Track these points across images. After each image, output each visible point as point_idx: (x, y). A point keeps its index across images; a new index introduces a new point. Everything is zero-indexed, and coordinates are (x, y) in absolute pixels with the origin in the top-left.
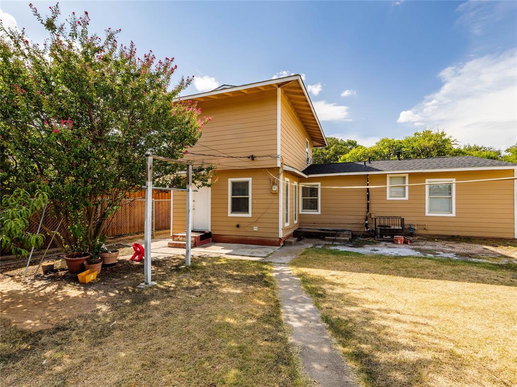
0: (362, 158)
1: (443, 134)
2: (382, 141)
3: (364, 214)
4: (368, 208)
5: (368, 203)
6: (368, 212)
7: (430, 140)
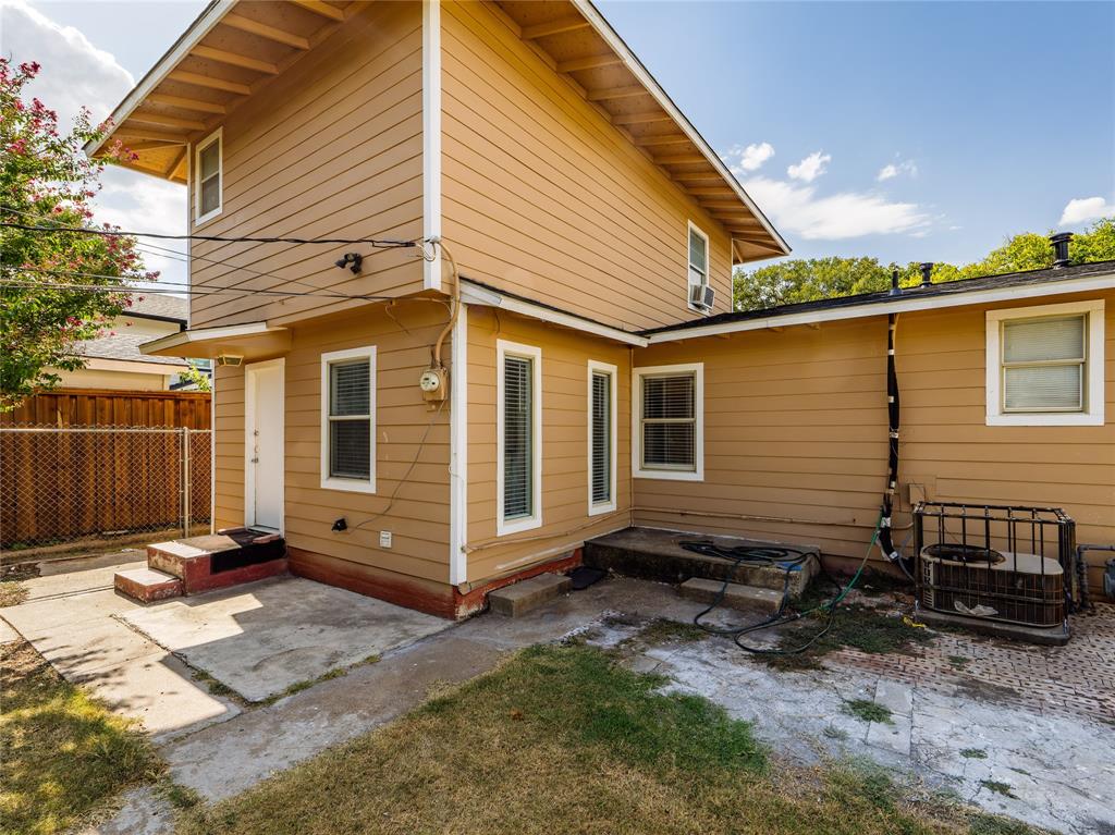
3: (878, 484)
4: (893, 462)
5: (894, 443)
6: (893, 477)
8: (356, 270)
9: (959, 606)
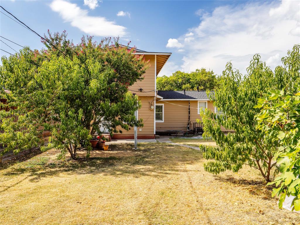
0: (165, 85)
1: (212, 73)
2: (177, 72)
3: (187, 122)
4: (189, 118)
5: (189, 116)
6: (189, 120)
7: (206, 76)
8: (141, 91)
9: (199, 133)
